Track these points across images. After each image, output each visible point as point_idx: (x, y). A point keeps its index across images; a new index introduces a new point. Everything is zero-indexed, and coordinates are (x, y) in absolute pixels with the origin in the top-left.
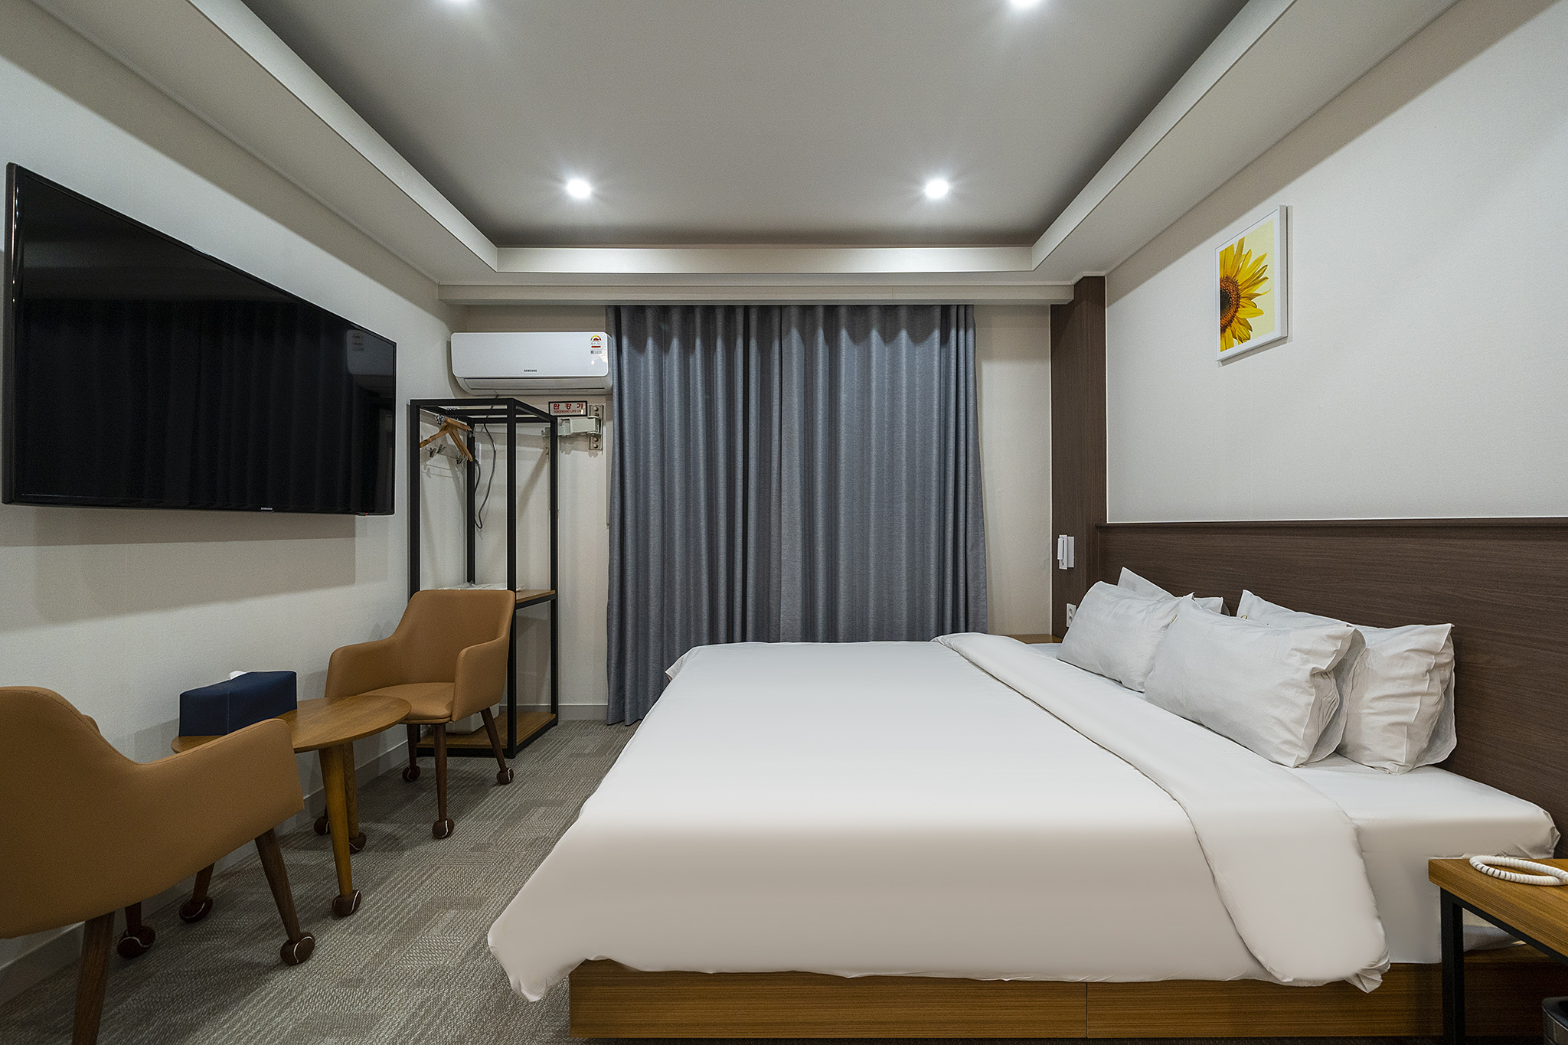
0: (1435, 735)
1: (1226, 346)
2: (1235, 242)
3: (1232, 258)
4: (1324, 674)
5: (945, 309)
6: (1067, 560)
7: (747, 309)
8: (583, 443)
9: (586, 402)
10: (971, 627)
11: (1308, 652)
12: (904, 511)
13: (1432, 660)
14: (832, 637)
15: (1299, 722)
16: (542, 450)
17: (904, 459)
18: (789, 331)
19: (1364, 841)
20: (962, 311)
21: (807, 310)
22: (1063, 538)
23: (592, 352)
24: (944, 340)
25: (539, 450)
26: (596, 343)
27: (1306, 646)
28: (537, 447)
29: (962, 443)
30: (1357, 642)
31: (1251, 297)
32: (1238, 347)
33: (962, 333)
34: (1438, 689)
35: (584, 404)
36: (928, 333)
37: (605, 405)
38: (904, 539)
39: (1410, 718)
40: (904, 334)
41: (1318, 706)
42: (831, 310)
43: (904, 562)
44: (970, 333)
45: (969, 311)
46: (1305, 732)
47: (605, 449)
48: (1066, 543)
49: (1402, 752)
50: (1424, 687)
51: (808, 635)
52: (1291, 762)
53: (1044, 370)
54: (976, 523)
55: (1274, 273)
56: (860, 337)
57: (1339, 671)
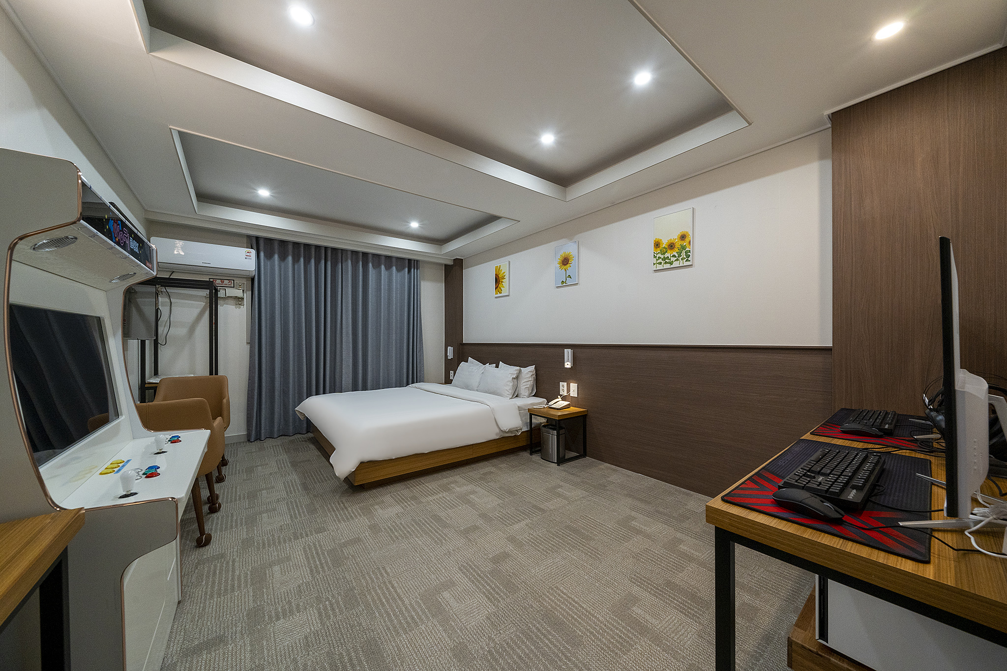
0: (533, 390)
1: (496, 294)
2: (499, 265)
3: (498, 269)
4: (515, 378)
5: (410, 260)
6: (450, 355)
7: (326, 248)
8: (232, 301)
9: (234, 280)
10: (418, 381)
11: (512, 374)
12: (394, 338)
13: (532, 373)
14: (365, 388)
15: (510, 389)
16: (204, 304)
17: (394, 317)
18: (346, 260)
19: (520, 408)
20: (416, 262)
21: (355, 253)
22: (449, 348)
23: (246, 258)
24: (409, 271)
25: (202, 303)
26: (248, 254)
27: (511, 373)
28: (201, 301)
29: (416, 312)
30: (520, 371)
31: (502, 282)
32: (499, 295)
33: (416, 270)
34: (533, 379)
35: (232, 281)
36: (404, 269)
37: (245, 283)
38: (394, 349)
39: (528, 386)
40: (394, 268)
41: (513, 386)
42: (365, 254)
43: (394, 358)
44: (418, 271)
45: (418, 262)
46: (511, 392)
47: (245, 305)
48: (450, 349)
49: (527, 394)
50: (530, 379)
51: (355, 388)
52: (509, 398)
53: (442, 286)
54: (420, 342)
55: (507, 277)
56: (377, 266)
57: (517, 378)
